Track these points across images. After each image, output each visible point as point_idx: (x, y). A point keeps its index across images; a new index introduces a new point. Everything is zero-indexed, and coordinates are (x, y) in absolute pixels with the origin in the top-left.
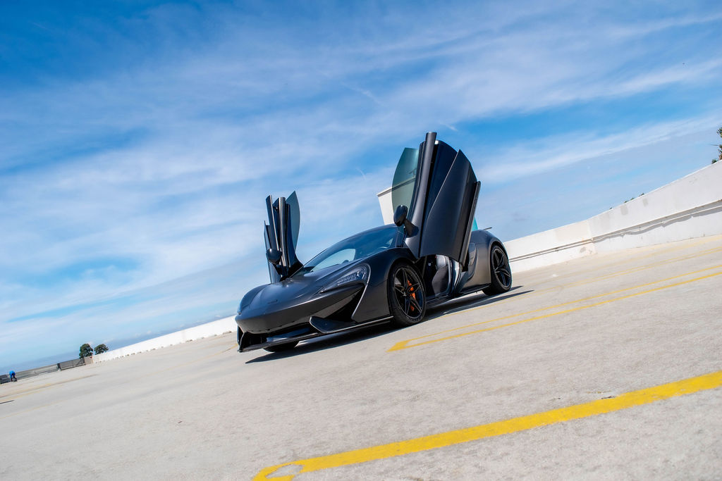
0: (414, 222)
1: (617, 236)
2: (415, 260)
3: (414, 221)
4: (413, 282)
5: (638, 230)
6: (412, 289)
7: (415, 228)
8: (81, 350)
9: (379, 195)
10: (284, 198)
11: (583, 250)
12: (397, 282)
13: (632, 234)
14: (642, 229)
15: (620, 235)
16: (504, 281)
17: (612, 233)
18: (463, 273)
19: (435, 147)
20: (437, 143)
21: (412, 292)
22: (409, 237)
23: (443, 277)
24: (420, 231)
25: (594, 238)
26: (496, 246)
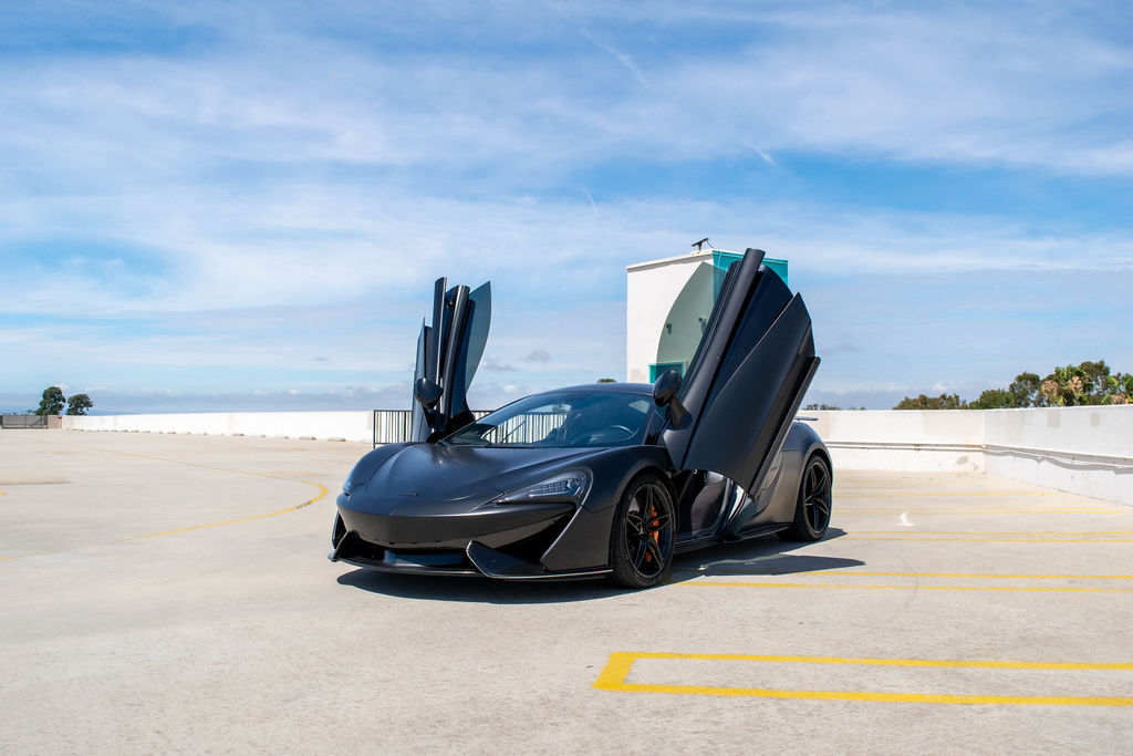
0: (687, 403)
1: (1032, 457)
2: (673, 471)
3: (689, 401)
4: (661, 510)
5: (1068, 461)
6: (656, 523)
7: (687, 416)
8: (44, 396)
9: (630, 270)
10: (467, 289)
11: (963, 461)
12: (634, 507)
13: (1057, 463)
14: (1077, 462)
15: (1036, 458)
16: (816, 524)
17: (1021, 450)
18: (748, 501)
19: (758, 275)
20: (762, 268)
21: (655, 529)
22: (672, 427)
23: (713, 501)
24: (693, 425)
25: (988, 446)
26: (818, 458)
